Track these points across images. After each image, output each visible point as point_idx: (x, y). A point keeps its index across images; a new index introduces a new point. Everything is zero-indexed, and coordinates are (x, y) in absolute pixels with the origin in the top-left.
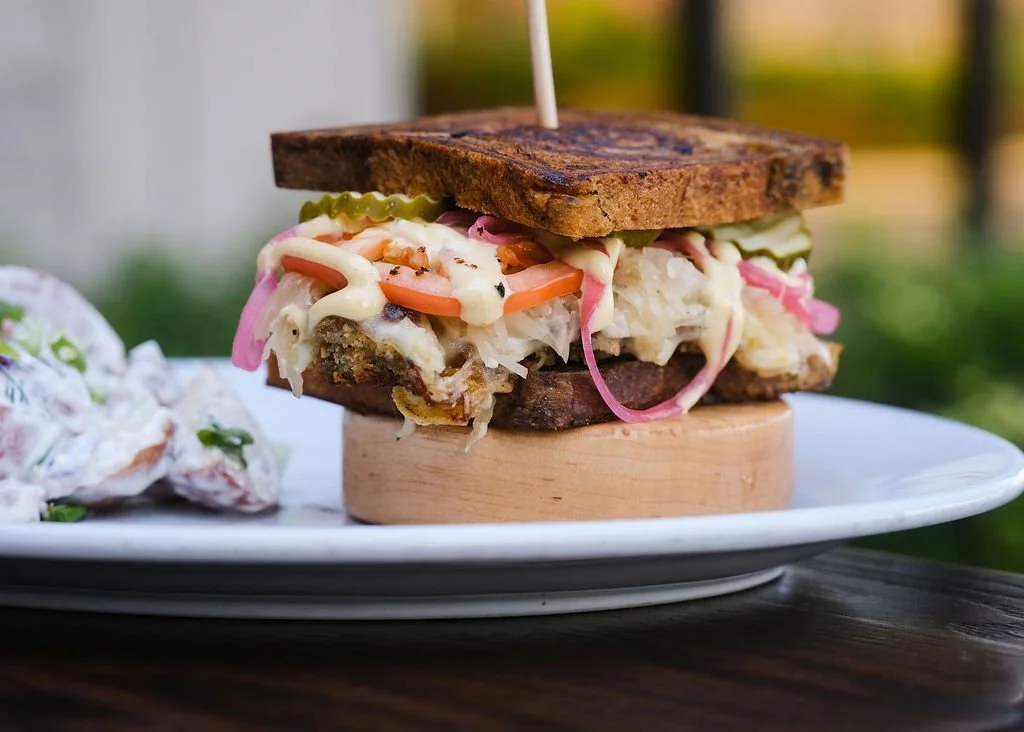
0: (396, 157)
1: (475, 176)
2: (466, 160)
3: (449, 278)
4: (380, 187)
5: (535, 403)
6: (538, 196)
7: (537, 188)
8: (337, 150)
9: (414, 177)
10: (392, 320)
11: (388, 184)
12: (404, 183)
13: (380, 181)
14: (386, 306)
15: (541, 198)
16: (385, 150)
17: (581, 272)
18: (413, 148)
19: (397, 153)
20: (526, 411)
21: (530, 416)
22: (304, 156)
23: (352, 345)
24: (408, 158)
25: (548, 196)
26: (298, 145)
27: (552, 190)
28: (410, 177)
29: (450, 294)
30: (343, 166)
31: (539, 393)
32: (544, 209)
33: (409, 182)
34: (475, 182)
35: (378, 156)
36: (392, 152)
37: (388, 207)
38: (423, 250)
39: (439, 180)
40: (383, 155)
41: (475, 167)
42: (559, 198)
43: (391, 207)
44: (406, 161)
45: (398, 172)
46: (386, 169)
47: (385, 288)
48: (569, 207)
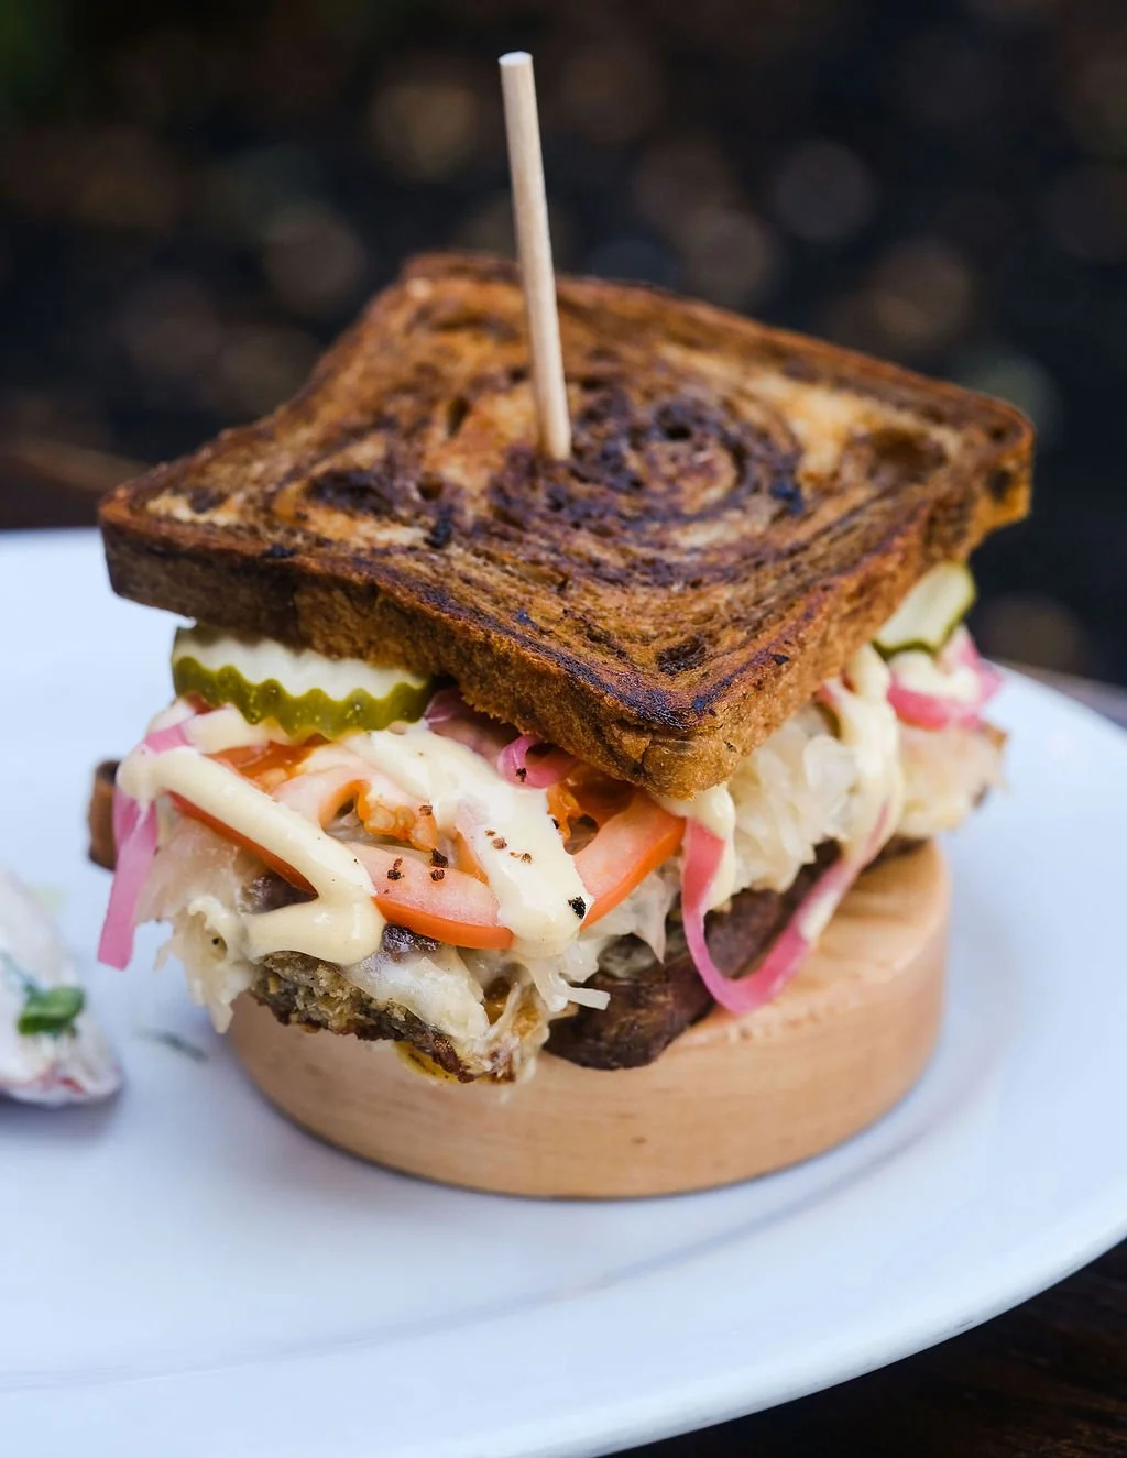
0: (347, 604)
1: (504, 674)
2: (487, 647)
3: (484, 879)
4: (317, 642)
5: (617, 1035)
6: (628, 740)
7: (624, 724)
8: (233, 570)
9: (380, 639)
10: (398, 957)
11: (331, 640)
12: (361, 644)
13: (317, 634)
14: (385, 929)
15: (633, 744)
16: (328, 590)
17: (682, 821)
18: (380, 599)
19: (348, 596)
20: (603, 1045)
21: (609, 1052)
22: (170, 566)
23: (332, 995)
24: (371, 608)
25: (645, 742)
26: (159, 548)
27: (654, 733)
28: (374, 637)
29: (495, 919)
30: (245, 595)
31: (624, 1019)
32: (639, 761)
33: (370, 643)
34: (502, 683)
35: (314, 597)
36: (338, 594)
37: (351, 712)
38: (427, 811)
39: (431, 657)
40: (322, 597)
41: (504, 661)
42: (663, 744)
43: (357, 713)
44: (365, 611)
45: (352, 626)
46: (328, 619)
47: (382, 905)
48: (682, 758)
